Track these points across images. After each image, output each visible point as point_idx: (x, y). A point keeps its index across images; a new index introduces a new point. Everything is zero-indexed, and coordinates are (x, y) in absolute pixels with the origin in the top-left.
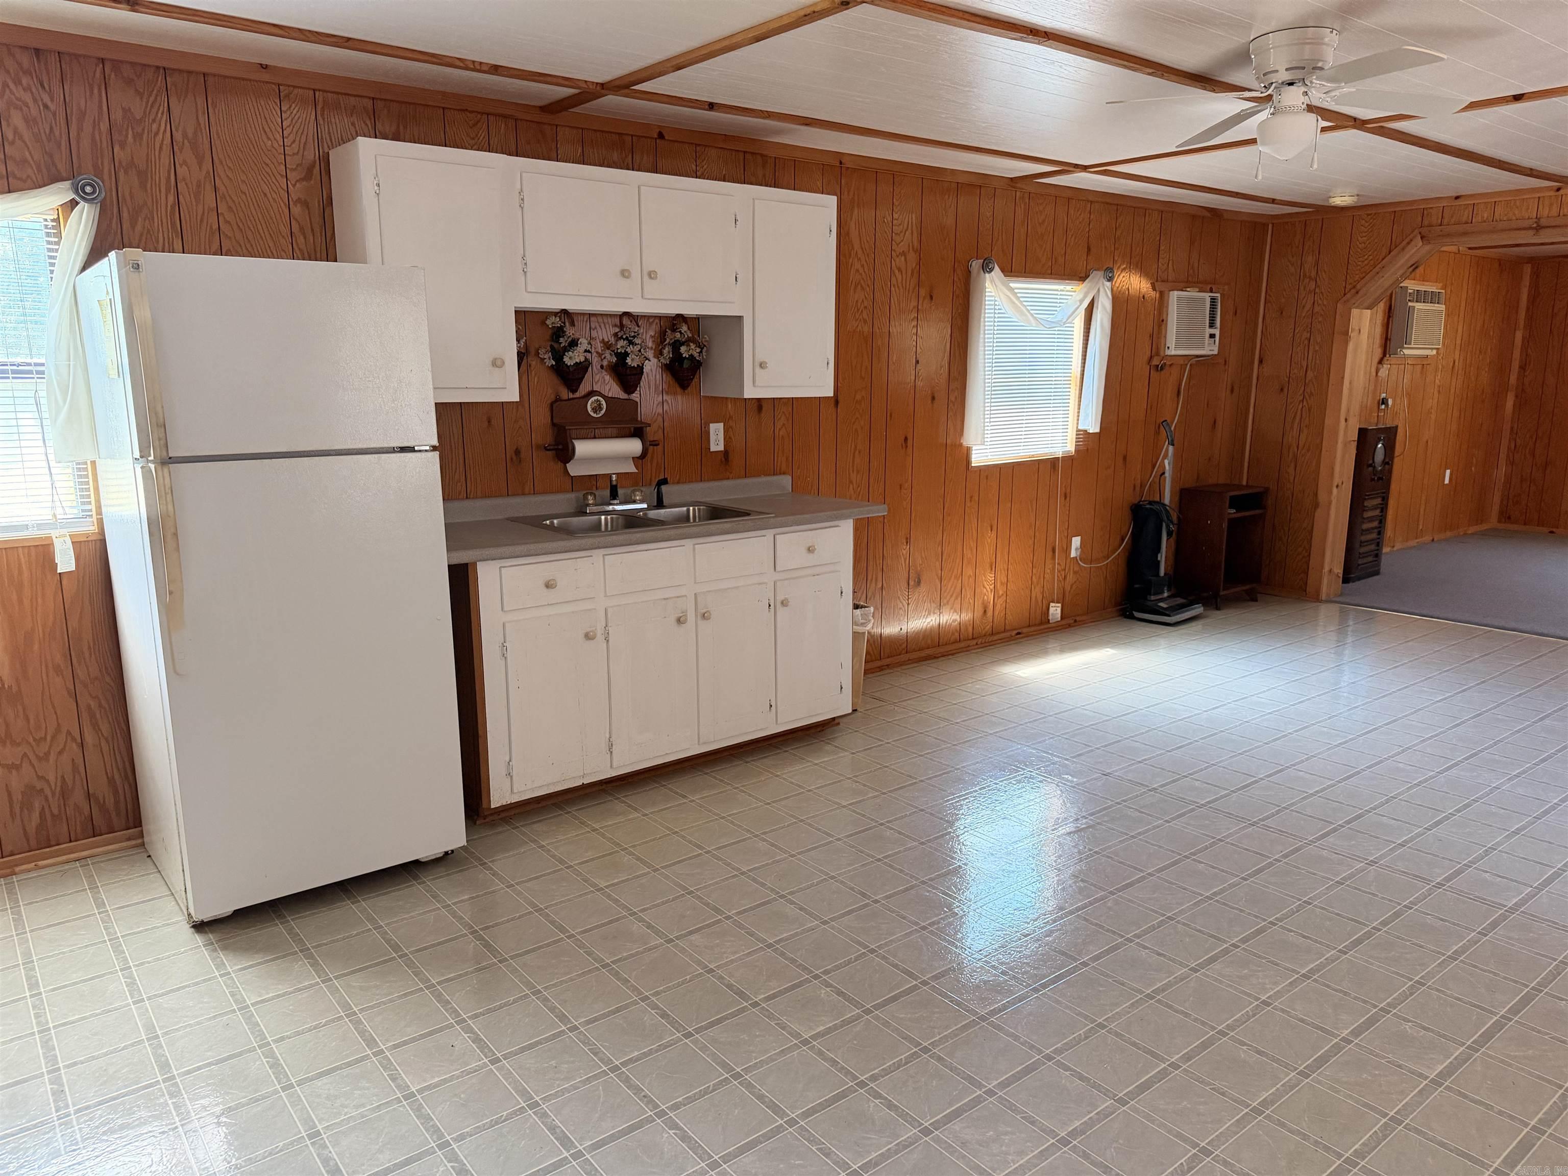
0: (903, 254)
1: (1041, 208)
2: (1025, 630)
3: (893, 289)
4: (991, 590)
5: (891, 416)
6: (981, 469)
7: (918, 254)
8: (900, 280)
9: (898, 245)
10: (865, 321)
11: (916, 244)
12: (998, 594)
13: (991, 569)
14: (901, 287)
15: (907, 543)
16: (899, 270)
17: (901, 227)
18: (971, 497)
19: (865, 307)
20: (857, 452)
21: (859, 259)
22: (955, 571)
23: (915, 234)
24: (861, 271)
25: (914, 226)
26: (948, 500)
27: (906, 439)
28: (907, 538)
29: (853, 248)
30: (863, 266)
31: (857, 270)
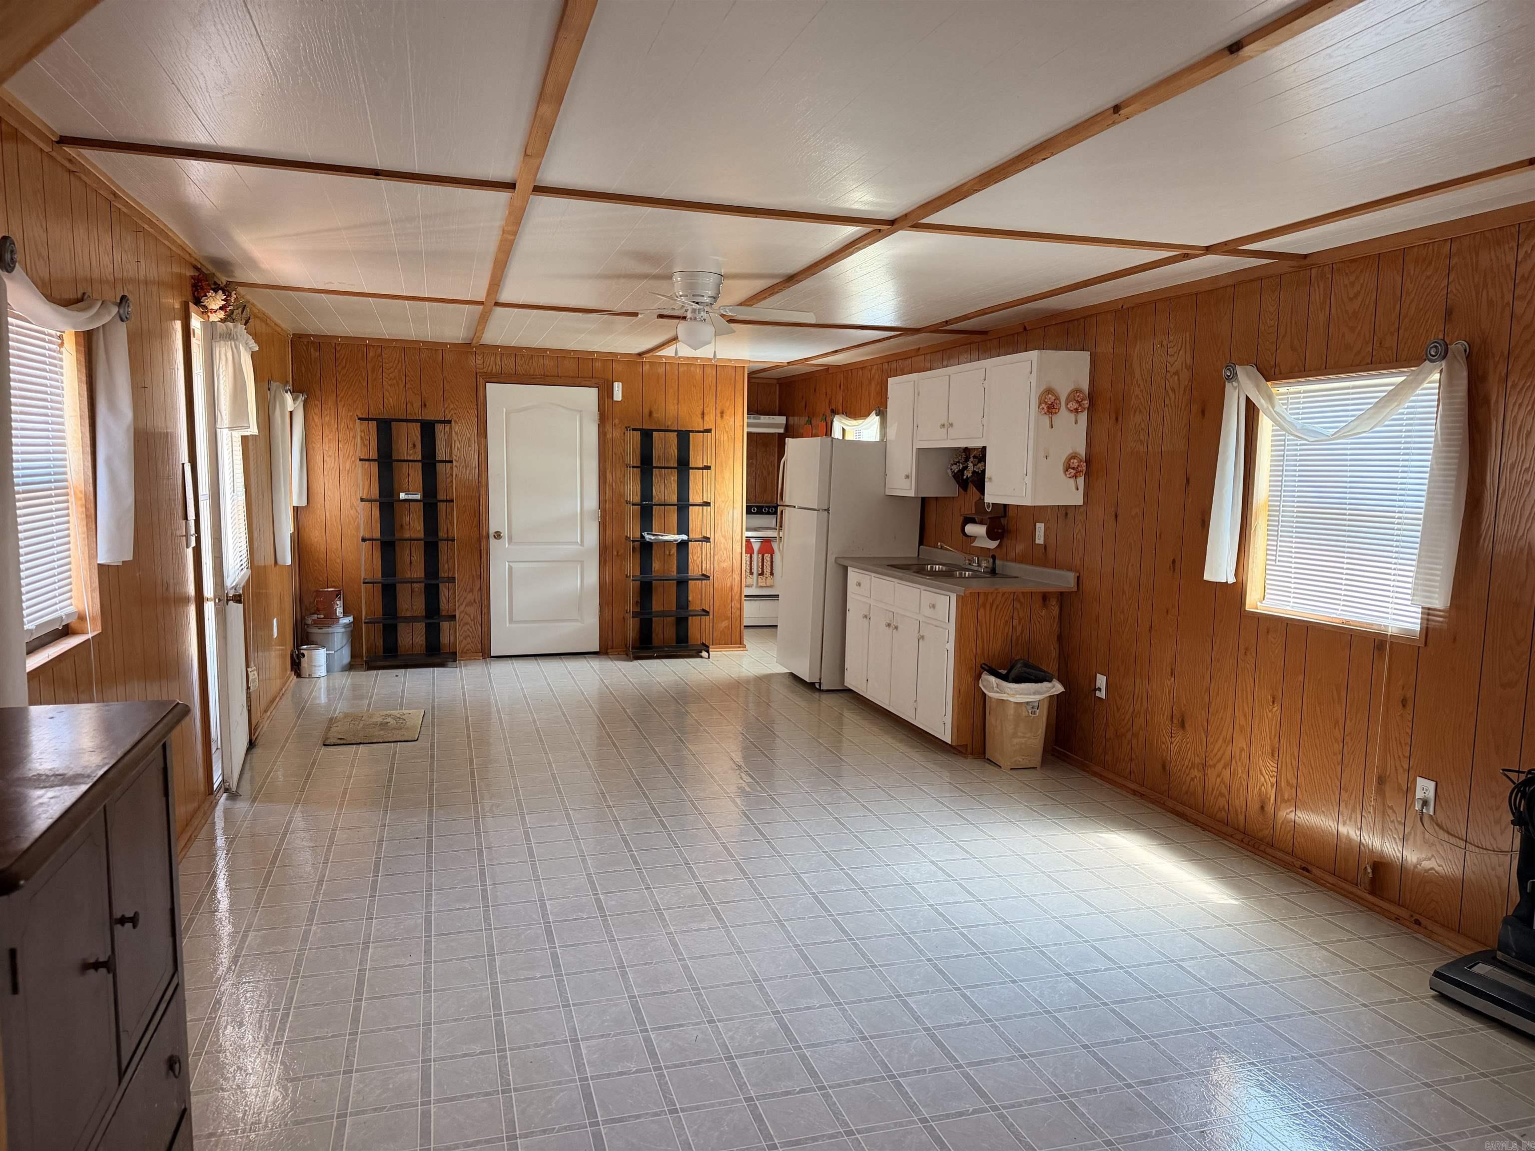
0: (1177, 373)
1: (1352, 278)
2: (1315, 871)
3: (1166, 408)
4: (1272, 786)
5: (1160, 536)
6: (1258, 618)
7: (1191, 370)
8: (1173, 400)
9: (1172, 365)
10: (1141, 441)
11: (1189, 361)
12: (1282, 796)
13: (1273, 755)
14: (1173, 408)
15: (1172, 675)
16: (1173, 390)
17: (1176, 347)
18: (1247, 649)
19: (1142, 429)
20: (1130, 565)
21: (1139, 386)
22: (1224, 733)
23: (1188, 352)
24: (1140, 396)
25: (1188, 343)
26: (1218, 641)
27: (1174, 561)
28: (1172, 669)
29: (1134, 377)
30: (1142, 391)
31: (1137, 396)
